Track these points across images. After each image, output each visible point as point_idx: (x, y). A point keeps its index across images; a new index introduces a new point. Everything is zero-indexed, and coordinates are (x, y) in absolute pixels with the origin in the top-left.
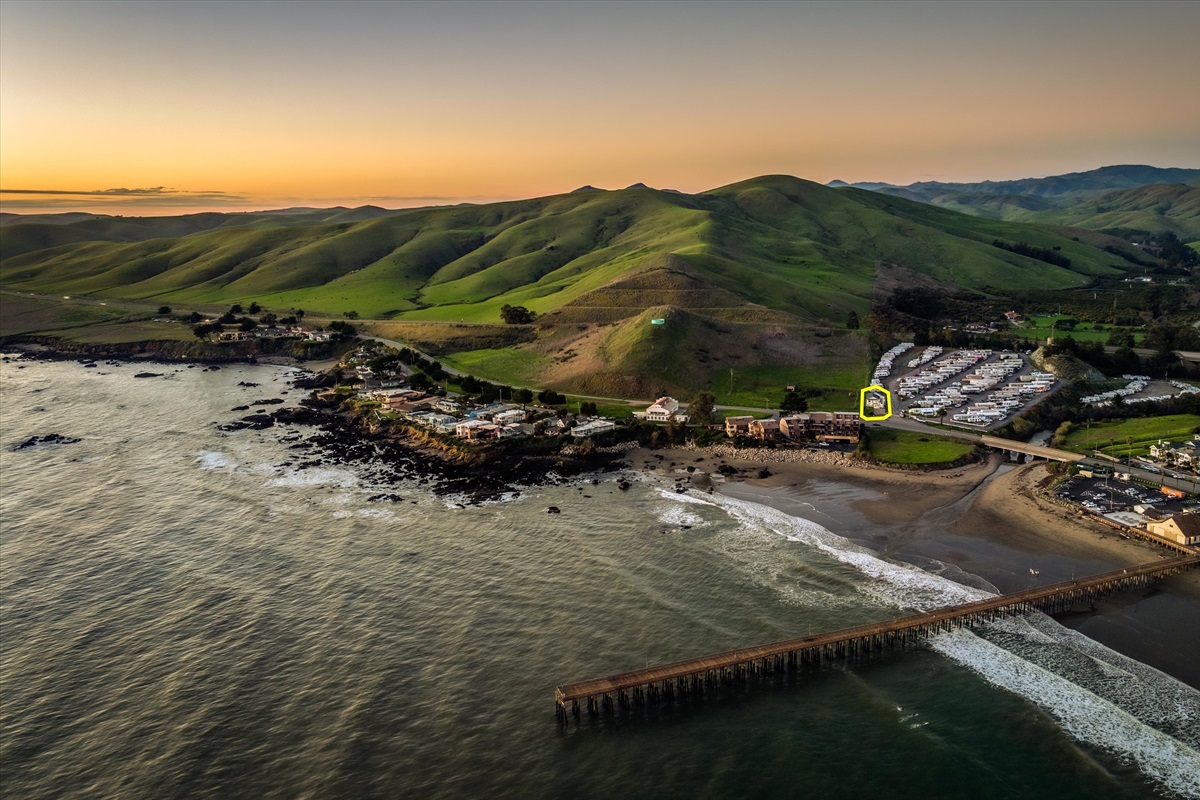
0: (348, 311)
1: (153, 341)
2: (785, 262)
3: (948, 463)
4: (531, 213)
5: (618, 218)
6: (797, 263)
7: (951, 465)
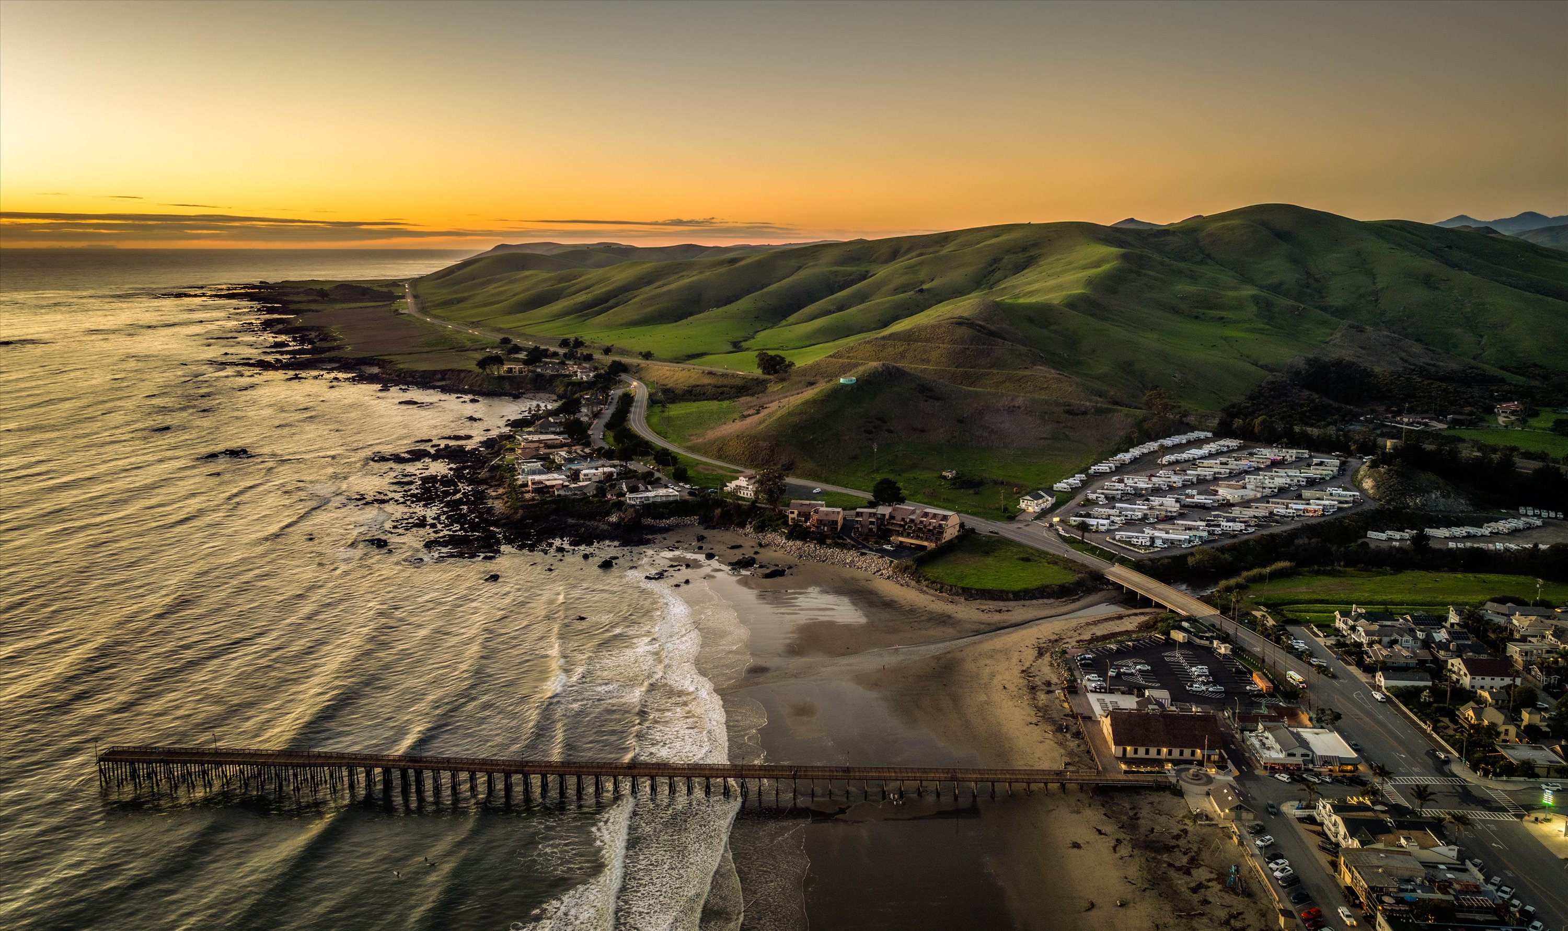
0: (644, 350)
1: (452, 370)
2: (1197, 318)
3: (1008, 592)
4: (931, 250)
5: (1021, 257)
6: (1213, 319)
7: (1011, 596)
